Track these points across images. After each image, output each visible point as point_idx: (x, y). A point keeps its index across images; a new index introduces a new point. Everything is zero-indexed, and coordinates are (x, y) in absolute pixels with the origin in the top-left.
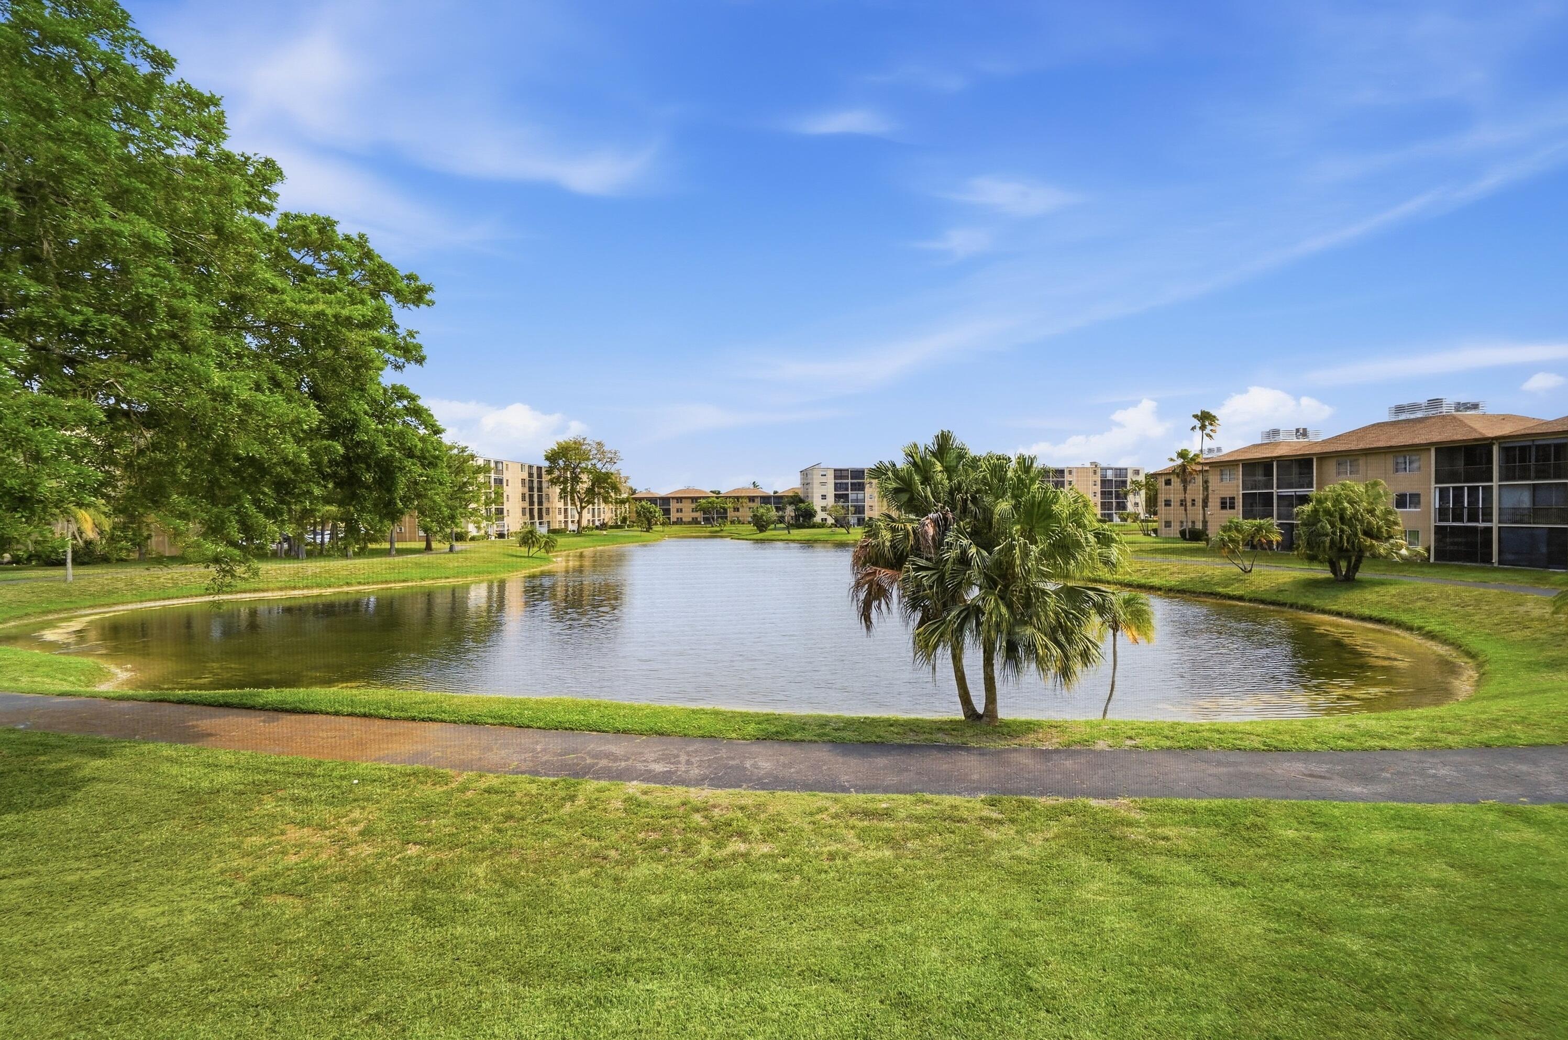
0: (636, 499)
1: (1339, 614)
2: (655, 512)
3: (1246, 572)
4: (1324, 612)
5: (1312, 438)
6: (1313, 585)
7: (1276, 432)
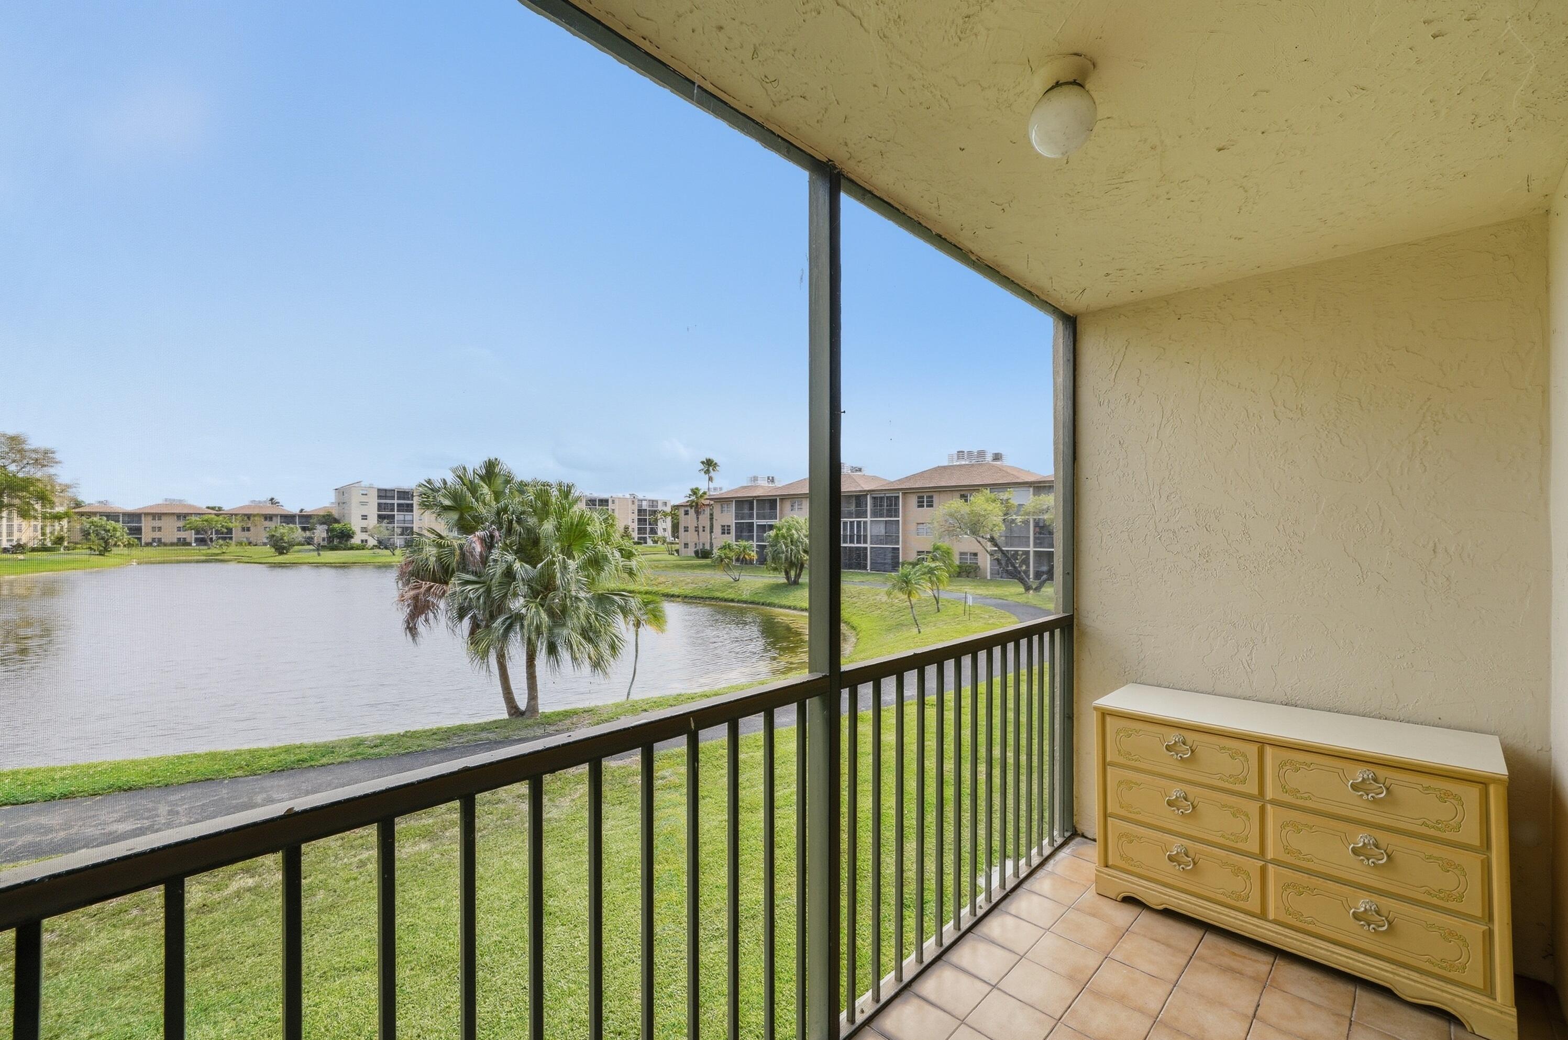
0: (82, 514)
1: (789, 608)
2: (115, 530)
3: (736, 580)
4: (781, 607)
5: (778, 484)
6: (776, 588)
7: (755, 479)
